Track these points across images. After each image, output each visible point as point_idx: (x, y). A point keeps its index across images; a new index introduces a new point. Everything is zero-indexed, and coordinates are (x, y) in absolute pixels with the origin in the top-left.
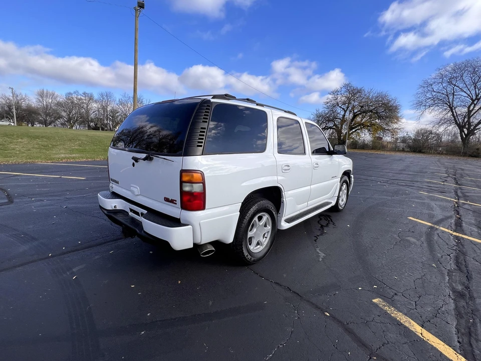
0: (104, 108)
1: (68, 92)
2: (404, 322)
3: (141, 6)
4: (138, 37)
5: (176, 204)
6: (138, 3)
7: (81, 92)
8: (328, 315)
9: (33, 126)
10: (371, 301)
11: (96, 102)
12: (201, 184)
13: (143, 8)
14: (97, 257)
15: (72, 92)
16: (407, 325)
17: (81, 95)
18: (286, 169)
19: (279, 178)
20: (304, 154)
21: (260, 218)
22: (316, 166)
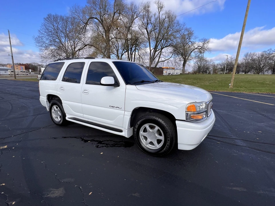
17: (273, 51)
18: (62, 89)
19: (58, 92)
20: (79, 83)
21: (57, 108)
22: (85, 91)
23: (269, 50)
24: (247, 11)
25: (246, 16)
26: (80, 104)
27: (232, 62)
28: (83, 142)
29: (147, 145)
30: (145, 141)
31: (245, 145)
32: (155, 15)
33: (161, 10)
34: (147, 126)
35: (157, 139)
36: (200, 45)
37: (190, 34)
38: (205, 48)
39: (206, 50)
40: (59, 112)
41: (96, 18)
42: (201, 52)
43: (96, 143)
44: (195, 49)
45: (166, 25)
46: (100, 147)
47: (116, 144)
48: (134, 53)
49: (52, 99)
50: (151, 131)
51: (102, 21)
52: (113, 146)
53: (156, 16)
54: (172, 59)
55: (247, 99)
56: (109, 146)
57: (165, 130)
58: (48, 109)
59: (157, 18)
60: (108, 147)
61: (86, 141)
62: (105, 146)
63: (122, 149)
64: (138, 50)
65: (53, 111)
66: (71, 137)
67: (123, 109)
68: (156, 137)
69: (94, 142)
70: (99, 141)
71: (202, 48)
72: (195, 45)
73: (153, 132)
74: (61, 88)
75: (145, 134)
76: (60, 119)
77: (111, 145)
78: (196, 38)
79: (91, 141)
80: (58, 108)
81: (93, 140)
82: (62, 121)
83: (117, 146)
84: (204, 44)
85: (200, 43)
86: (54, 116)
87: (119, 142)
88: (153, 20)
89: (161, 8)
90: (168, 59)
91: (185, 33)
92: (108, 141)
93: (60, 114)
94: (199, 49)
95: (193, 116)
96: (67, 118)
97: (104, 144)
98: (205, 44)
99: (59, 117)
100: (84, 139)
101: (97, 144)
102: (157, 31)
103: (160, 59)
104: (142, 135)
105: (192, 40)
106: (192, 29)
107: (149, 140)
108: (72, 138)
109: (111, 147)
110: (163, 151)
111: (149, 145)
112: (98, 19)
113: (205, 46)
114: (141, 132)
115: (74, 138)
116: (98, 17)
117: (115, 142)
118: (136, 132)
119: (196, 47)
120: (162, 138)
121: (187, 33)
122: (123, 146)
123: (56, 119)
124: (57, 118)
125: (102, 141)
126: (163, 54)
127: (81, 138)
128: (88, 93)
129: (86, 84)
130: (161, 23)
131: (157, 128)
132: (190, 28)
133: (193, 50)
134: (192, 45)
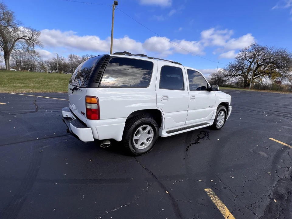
1: (83, 55)
2: (219, 207)
3: (116, 3)
4: (114, 22)
5: (85, 115)
6: (114, 2)
8: (168, 193)
9: (66, 73)
10: (204, 190)
12: (97, 105)
13: (117, 4)
14: (58, 142)
16: (220, 209)
18: (165, 98)
20: (183, 90)
23: (87, 55)
26: (186, 112)
36: (28, 35)
38: (35, 40)
39: (36, 43)
40: (147, 134)
42: (29, 44)
44: (20, 38)
50: (221, 115)
71: (31, 39)
72: (19, 33)
76: (148, 143)
84: (33, 34)
94: (26, 39)
113: (35, 37)
119: (21, 35)
120: (224, 117)
124: (143, 144)
128: (195, 99)
129: (190, 90)
131: (223, 113)
132: (5, 6)
133: (18, 39)
134: (14, 31)
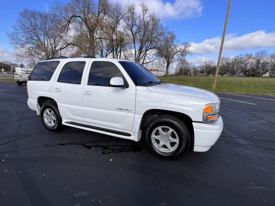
0: (258, 62)
1: (235, 56)
7: (244, 54)
11: (253, 58)
15: (239, 55)
17: (244, 56)
18: (58, 90)
19: (52, 94)
20: (80, 83)
21: (50, 111)
22: (87, 93)
23: (240, 55)
24: (227, 18)
25: (226, 23)
26: (81, 107)
27: (210, 65)
28: (85, 148)
29: (159, 148)
30: (157, 145)
31: (246, 143)
32: (139, 17)
33: (145, 13)
34: (160, 128)
35: (171, 141)
36: (182, 48)
37: (173, 37)
38: (187, 51)
39: (187, 53)
40: (52, 117)
41: (79, 17)
42: (183, 55)
43: (102, 148)
44: (177, 52)
45: (150, 27)
46: (107, 153)
47: (124, 149)
48: (119, 54)
49: (43, 102)
50: (164, 133)
51: (86, 20)
52: (121, 151)
53: (141, 19)
54: (156, 61)
55: (231, 99)
56: (117, 151)
57: (181, 132)
58: (38, 113)
59: (142, 21)
60: (115, 152)
61: (89, 147)
62: (112, 152)
63: (131, 154)
64: (123, 51)
65: (45, 115)
66: (70, 144)
67: (133, 111)
68: (170, 140)
69: (99, 148)
70: (103, 146)
71: (184, 51)
72: (177, 48)
73: (166, 135)
74: (56, 90)
75: (157, 137)
76: (53, 124)
77: (119, 150)
78: (178, 41)
79: (95, 147)
80: (52, 112)
81: (96, 145)
82: (57, 126)
83: (126, 151)
84: (185, 48)
85: (182, 46)
86: (46, 120)
87: (126, 146)
88: (137, 22)
89: (146, 10)
90: (152, 61)
91: (168, 36)
92: (113, 146)
93: (55, 119)
94: (181, 52)
95: (210, 118)
96: (63, 123)
97: (109, 149)
98: (187, 48)
99: (52, 122)
100: (86, 145)
101: (102, 150)
102: (142, 33)
103: (145, 61)
104: (153, 139)
105: (174, 43)
106: (174, 33)
107: (162, 143)
108: (72, 144)
109: (119, 152)
110: (178, 154)
111: (162, 148)
112: (81, 18)
113: (187, 49)
114: (153, 136)
115: (74, 145)
116: (82, 15)
117: (121, 146)
118: (147, 135)
119: (179, 50)
120: (177, 140)
121: (170, 36)
122: (132, 151)
123: (49, 124)
124: (50, 122)
125: (107, 147)
126: (148, 55)
127: (83, 145)
128: (91, 95)
129: (87, 85)
130: (146, 25)
131: (171, 130)
132: (173, 32)
133: (176, 53)
134: (175, 48)
